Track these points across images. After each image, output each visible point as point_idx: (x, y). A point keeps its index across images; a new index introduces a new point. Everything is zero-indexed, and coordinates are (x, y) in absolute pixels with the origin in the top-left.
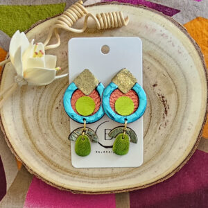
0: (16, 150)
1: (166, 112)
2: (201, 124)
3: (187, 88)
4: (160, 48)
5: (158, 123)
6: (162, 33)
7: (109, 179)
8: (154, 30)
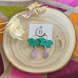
0: (8, 57)
1: (61, 46)
2: (73, 51)
3: (69, 38)
4: (60, 23)
5: (58, 50)
6: (61, 18)
7: (40, 69)
8: (58, 17)
